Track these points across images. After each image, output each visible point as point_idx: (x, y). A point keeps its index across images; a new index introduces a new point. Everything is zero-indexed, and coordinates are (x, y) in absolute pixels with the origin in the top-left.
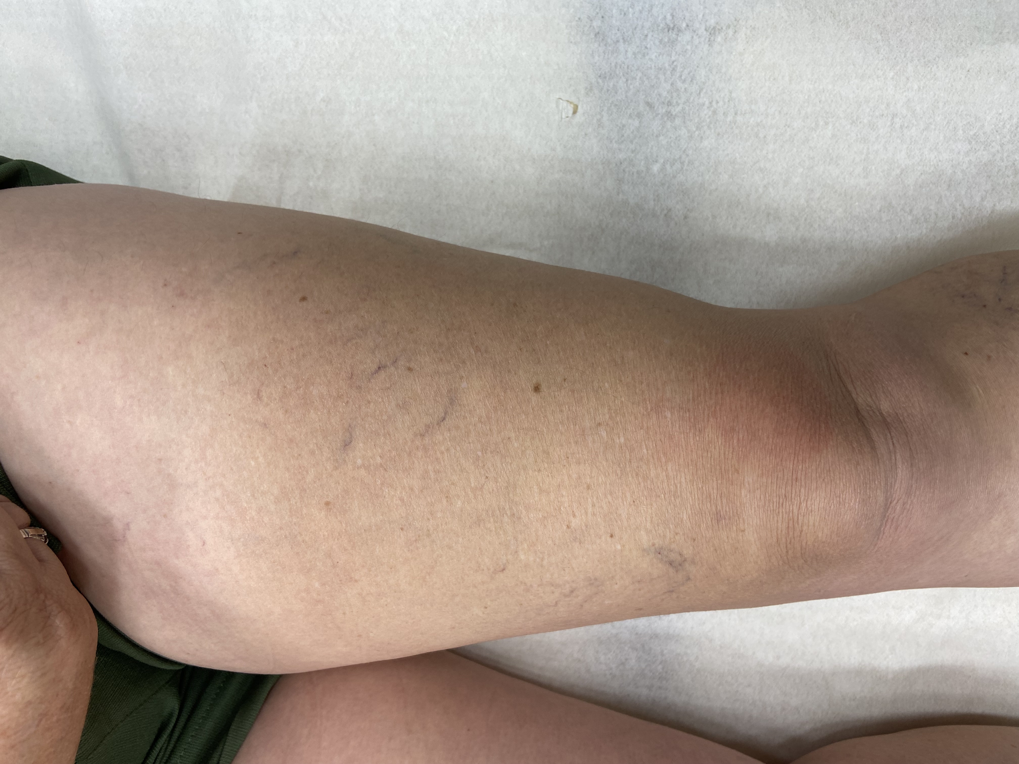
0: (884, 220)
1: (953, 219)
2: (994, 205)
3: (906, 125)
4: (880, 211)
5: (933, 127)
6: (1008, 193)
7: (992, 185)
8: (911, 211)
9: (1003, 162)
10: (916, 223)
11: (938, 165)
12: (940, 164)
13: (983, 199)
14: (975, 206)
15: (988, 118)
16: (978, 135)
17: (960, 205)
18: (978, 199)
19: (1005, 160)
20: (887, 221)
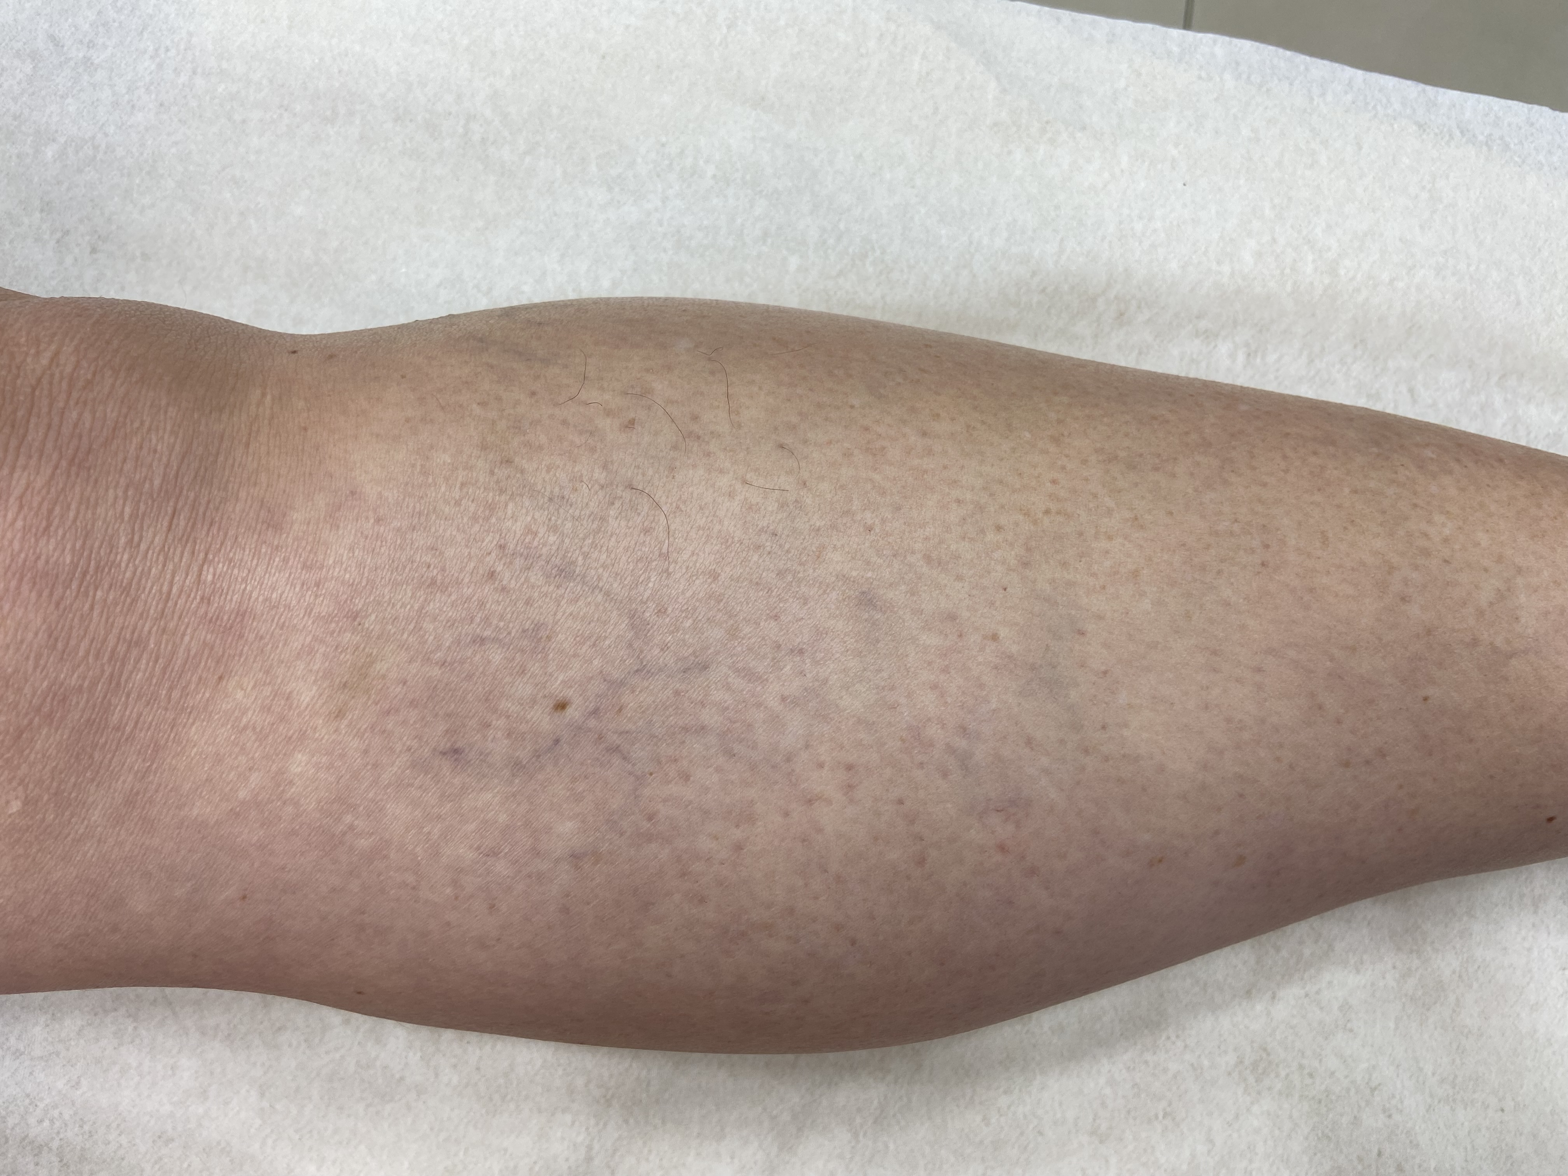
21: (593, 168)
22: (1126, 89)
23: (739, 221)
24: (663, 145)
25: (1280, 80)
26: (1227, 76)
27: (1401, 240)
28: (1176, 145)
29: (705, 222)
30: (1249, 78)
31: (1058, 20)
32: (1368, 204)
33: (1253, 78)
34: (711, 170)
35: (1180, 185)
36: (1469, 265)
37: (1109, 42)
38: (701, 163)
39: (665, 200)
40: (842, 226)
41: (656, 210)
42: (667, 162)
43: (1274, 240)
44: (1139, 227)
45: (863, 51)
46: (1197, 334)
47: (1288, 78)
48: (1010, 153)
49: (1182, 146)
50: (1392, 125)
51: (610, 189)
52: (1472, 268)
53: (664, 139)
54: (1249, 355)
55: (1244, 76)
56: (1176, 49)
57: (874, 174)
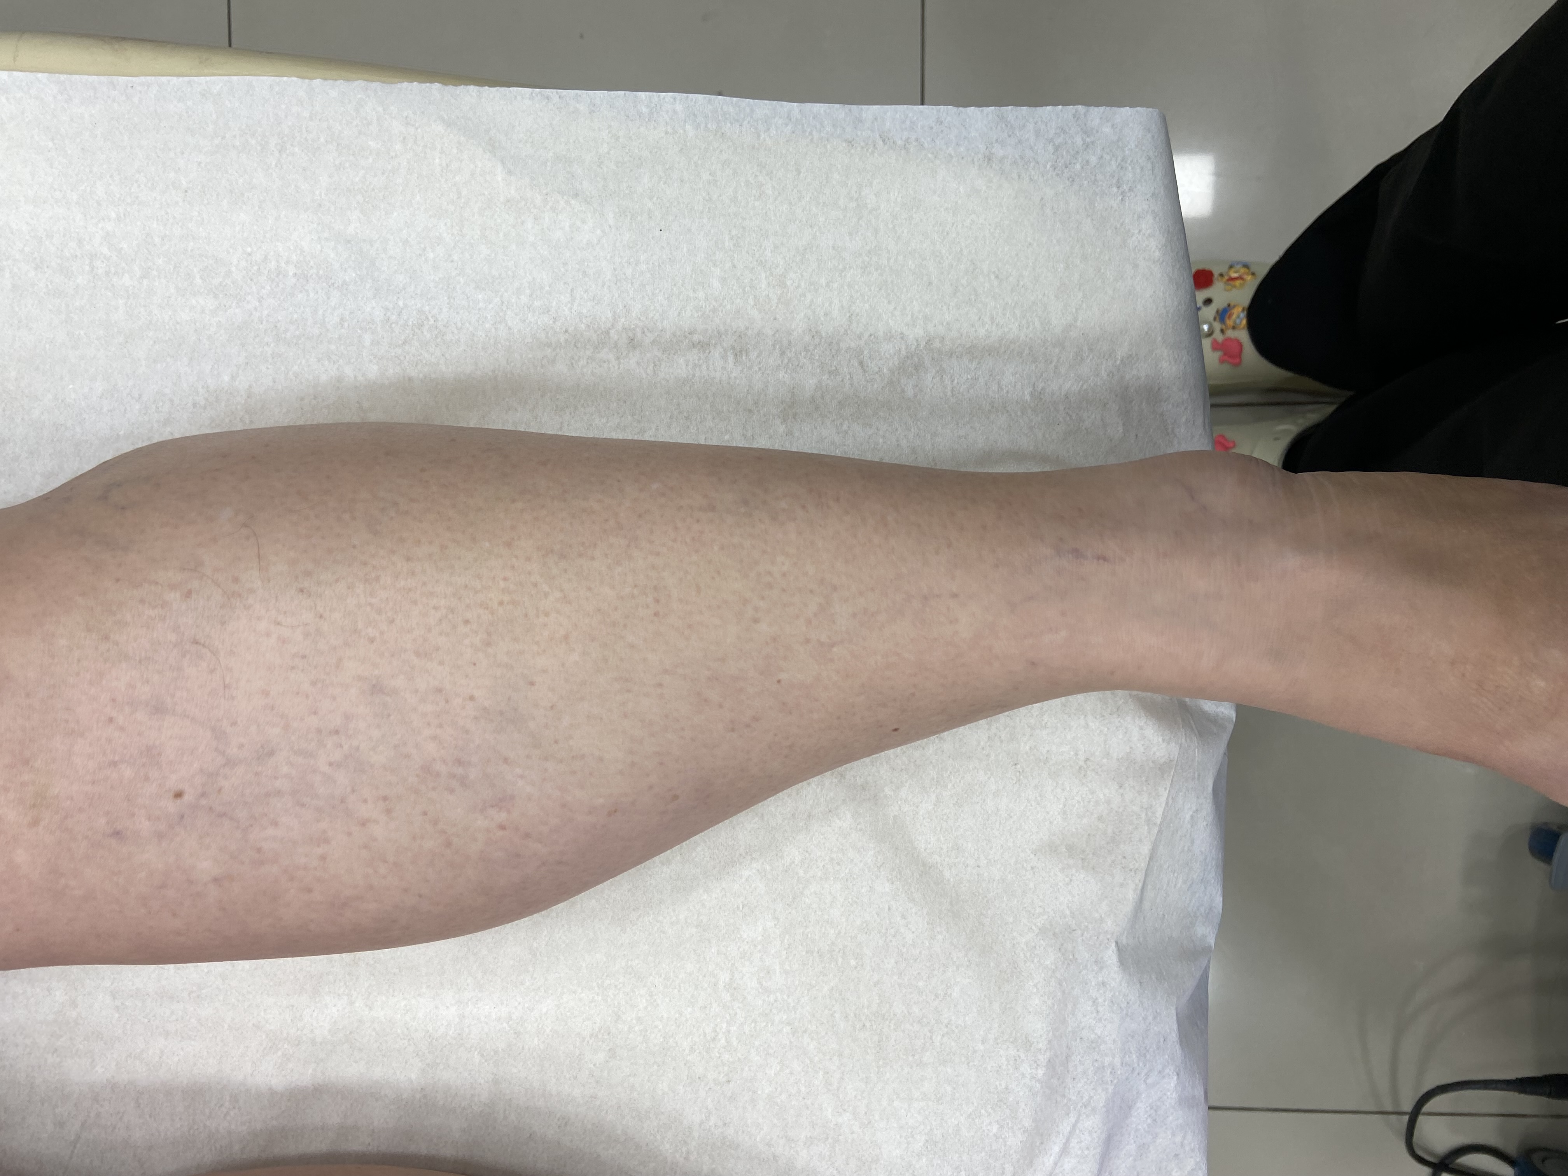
0: (105, 410)
1: (194, 408)
2: (250, 386)
3: (113, 270)
4: (101, 398)
5: (155, 273)
6: (268, 368)
7: (246, 358)
8: (140, 396)
9: (262, 323)
10: (145, 414)
11: (176, 330)
12: (178, 326)
13: (233, 378)
14: (223, 388)
15: (235, 262)
16: (225, 286)
17: (203, 387)
18: (226, 378)
19: (264, 323)
20: (109, 411)
21: (198, 281)
22: (608, 153)
23: (320, 312)
24: (250, 254)
25: (731, 123)
26: (688, 127)
27: (834, 248)
28: (651, 198)
29: (295, 316)
30: (706, 126)
31: (548, 98)
32: (806, 222)
33: (709, 126)
34: (291, 270)
35: (657, 233)
36: (889, 259)
37: (592, 112)
38: (283, 265)
39: (260, 300)
40: (401, 303)
41: (256, 309)
42: (255, 268)
43: (735, 267)
44: (629, 271)
45: (392, 154)
46: (694, 346)
47: (737, 121)
48: (523, 223)
49: (655, 198)
50: (825, 146)
51: (216, 297)
52: (892, 261)
53: (249, 250)
54: (736, 355)
55: (702, 126)
56: (645, 110)
57: (420, 255)
